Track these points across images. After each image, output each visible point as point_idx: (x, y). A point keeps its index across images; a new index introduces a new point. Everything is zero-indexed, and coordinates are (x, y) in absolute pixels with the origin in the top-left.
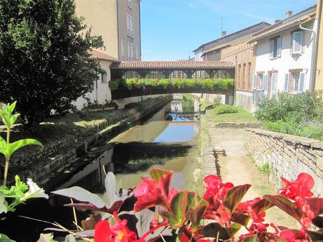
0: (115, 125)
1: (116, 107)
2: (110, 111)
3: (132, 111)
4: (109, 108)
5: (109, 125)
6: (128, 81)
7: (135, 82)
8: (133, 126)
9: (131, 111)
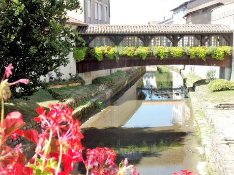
0: (85, 106)
1: (83, 83)
2: (76, 88)
3: (102, 88)
4: (74, 84)
5: (78, 106)
6: (98, 50)
7: (106, 51)
8: (105, 107)
9: (100, 87)
